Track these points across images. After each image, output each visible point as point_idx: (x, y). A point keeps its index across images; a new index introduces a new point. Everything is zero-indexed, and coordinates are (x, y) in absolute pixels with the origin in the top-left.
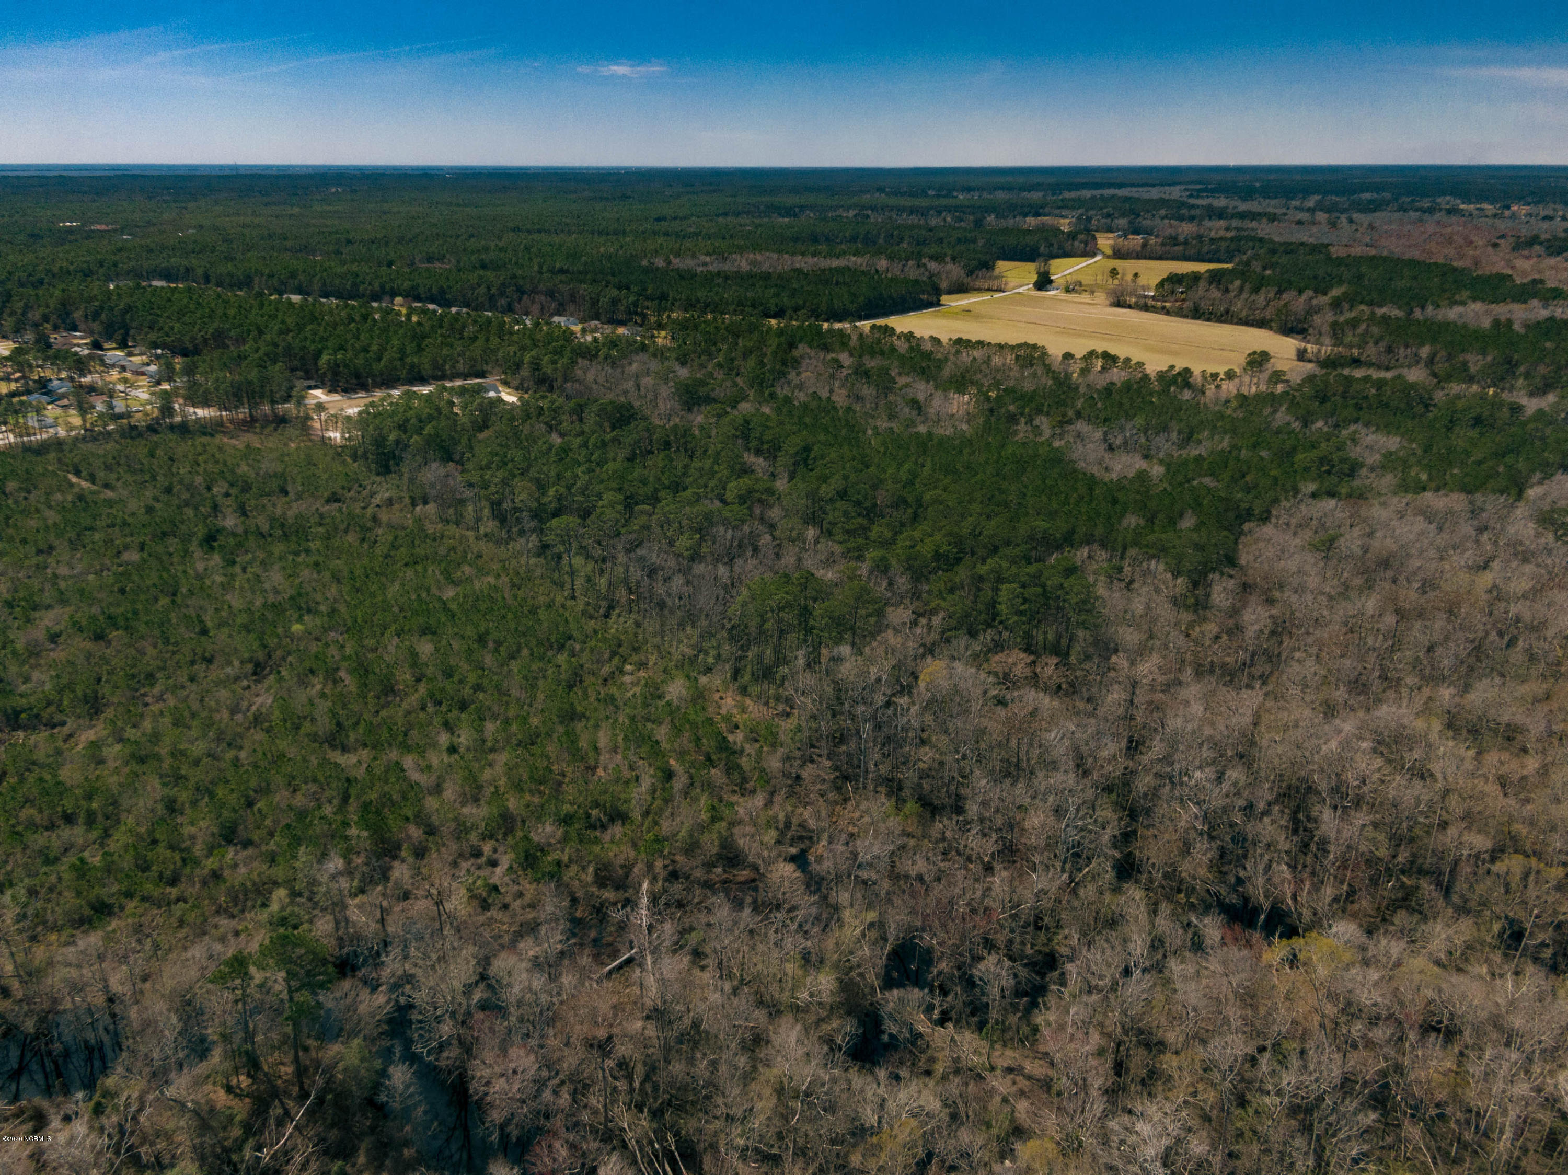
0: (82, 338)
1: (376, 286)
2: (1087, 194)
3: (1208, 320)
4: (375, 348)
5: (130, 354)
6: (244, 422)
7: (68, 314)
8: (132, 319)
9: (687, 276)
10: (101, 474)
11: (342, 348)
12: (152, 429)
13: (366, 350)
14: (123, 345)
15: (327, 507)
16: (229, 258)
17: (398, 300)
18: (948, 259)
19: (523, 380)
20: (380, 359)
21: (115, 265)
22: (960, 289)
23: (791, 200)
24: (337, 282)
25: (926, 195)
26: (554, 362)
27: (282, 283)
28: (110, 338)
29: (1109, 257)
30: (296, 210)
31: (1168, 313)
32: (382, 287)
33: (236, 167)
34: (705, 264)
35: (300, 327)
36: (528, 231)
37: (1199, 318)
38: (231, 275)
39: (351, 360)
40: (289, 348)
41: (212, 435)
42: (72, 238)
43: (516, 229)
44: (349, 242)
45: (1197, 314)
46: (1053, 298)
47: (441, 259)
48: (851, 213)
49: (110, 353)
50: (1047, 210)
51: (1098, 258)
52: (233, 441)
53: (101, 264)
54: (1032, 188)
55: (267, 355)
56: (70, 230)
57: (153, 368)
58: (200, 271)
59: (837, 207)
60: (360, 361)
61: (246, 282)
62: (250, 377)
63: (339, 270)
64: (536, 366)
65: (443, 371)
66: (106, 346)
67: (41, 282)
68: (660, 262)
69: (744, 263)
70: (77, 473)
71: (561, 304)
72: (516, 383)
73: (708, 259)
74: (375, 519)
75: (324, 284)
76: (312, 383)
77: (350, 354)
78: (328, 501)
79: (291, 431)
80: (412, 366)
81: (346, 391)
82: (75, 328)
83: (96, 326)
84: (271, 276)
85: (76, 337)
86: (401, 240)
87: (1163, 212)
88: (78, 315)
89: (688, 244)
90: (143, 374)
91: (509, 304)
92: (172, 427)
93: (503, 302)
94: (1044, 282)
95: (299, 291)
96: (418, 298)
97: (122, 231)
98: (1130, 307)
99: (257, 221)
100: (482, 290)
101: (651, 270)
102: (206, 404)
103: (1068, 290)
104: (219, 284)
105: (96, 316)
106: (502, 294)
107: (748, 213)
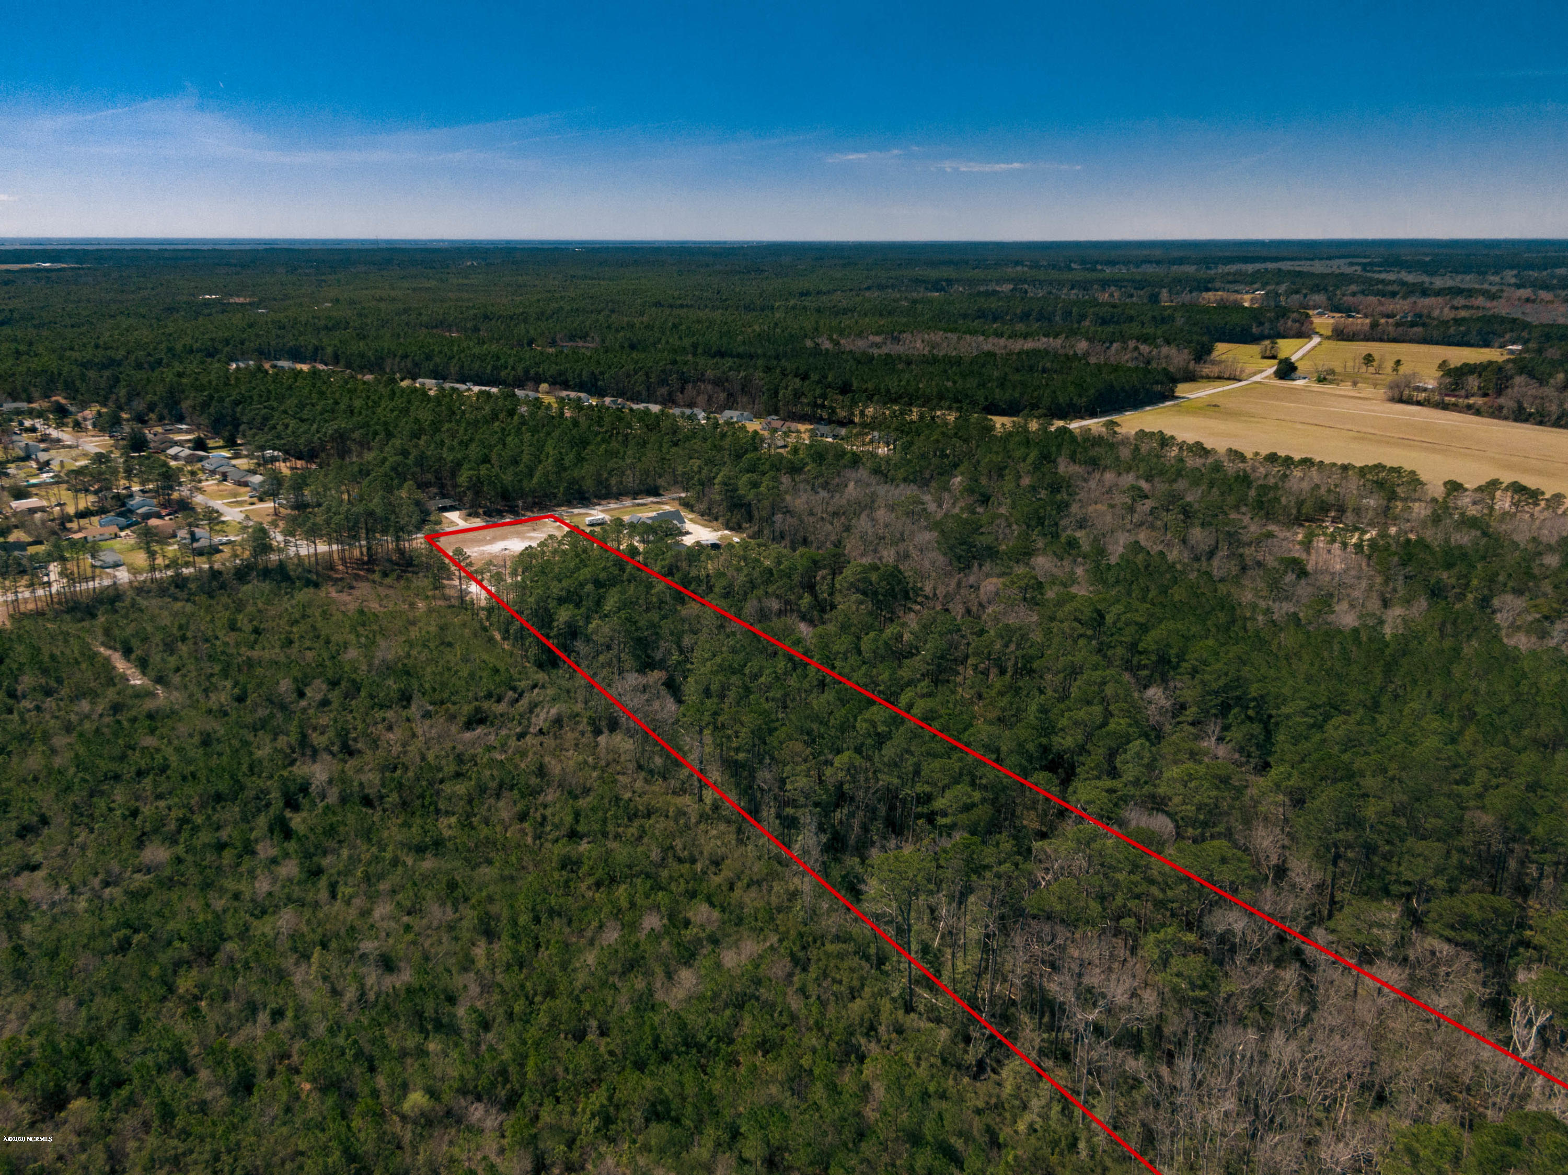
0: (188, 432)
1: (520, 371)
2: (1250, 268)
3: (1541, 423)
4: (525, 458)
5: (237, 456)
6: (360, 563)
7: (177, 403)
8: (242, 414)
9: (864, 360)
10: (156, 658)
11: (486, 460)
12: (242, 574)
13: (515, 462)
14: (231, 443)
15: (468, 735)
16: (362, 337)
17: (544, 386)
18: (1160, 341)
19: (711, 503)
20: (531, 476)
21: (242, 343)
22: (1191, 378)
23: (933, 274)
24: (476, 365)
25: (1071, 269)
26: (755, 485)
27: (416, 365)
28: (217, 433)
29: (1328, 338)
30: (432, 283)
31: (1478, 413)
32: (527, 371)
33: (376, 242)
34: (878, 346)
35: (436, 427)
36: (671, 306)
37: (1526, 421)
38: (362, 355)
39: (497, 476)
40: (421, 461)
41: (316, 585)
42: (206, 311)
43: (658, 304)
44: (486, 317)
45: (1520, 416)
46: (1304, 389)
47: (584, 337)
48: (1007, 288)
49: (215, 453)
50: (1218, 284)
51: (1316, 340)
52: (344, 597)
53: (227, 342)
54: (1181, 261)
55: (394, 469)
56: (207, 303)
57: (257, 479)
58: (329, 350)
59: (985, 281)
60: (508, 478)
61: (376, 365)
62: (371, 506)
63: (476, 350)
64: (730, 489)
65: (608, 487)
66: (211, 443)
67: (159, 362)
68: (827, 345)
69: (919, 344)
70: (127, 652)
71: (730, 395)
72: (703, 507)
73: (878, 339)
74: (541, 771)
75: (462, 367)
76: (448, 502)
77: (496, 470)
78: (469, 725)
79: (422, 582)
80: (573, 482)
81: (488, 514)
82: (181, 420)
83: (204, 420)
84: (405, 356)
85: (180, 431)
86: (540, 316)
87: (1353, 288)
88: (185, 405)
89: (846, 321)
90: (246, 484)
91: (670, 394)
92: (266, 573)
93: (664, 390)
94: (1287, 370)
95: (436, 374)
96: (566, 386)
97: (258, 305)
98: (1419, 403)
99: (393, 293)
100: (640, 377)
101: (817, 351)
102: (312, 534)
103: (1321, 380)
104: (349, 366)
105: (205, 405)
106: (663, 382)
107: (893, 287)
